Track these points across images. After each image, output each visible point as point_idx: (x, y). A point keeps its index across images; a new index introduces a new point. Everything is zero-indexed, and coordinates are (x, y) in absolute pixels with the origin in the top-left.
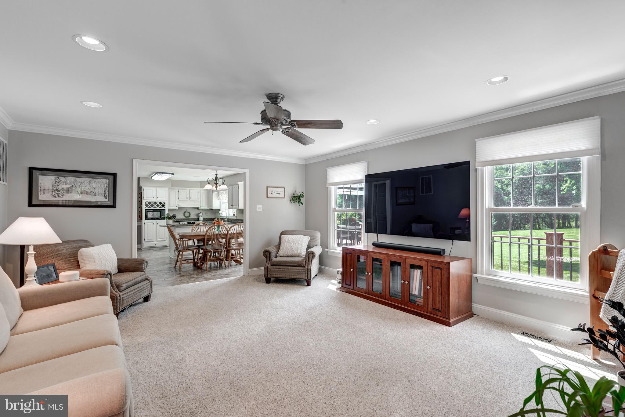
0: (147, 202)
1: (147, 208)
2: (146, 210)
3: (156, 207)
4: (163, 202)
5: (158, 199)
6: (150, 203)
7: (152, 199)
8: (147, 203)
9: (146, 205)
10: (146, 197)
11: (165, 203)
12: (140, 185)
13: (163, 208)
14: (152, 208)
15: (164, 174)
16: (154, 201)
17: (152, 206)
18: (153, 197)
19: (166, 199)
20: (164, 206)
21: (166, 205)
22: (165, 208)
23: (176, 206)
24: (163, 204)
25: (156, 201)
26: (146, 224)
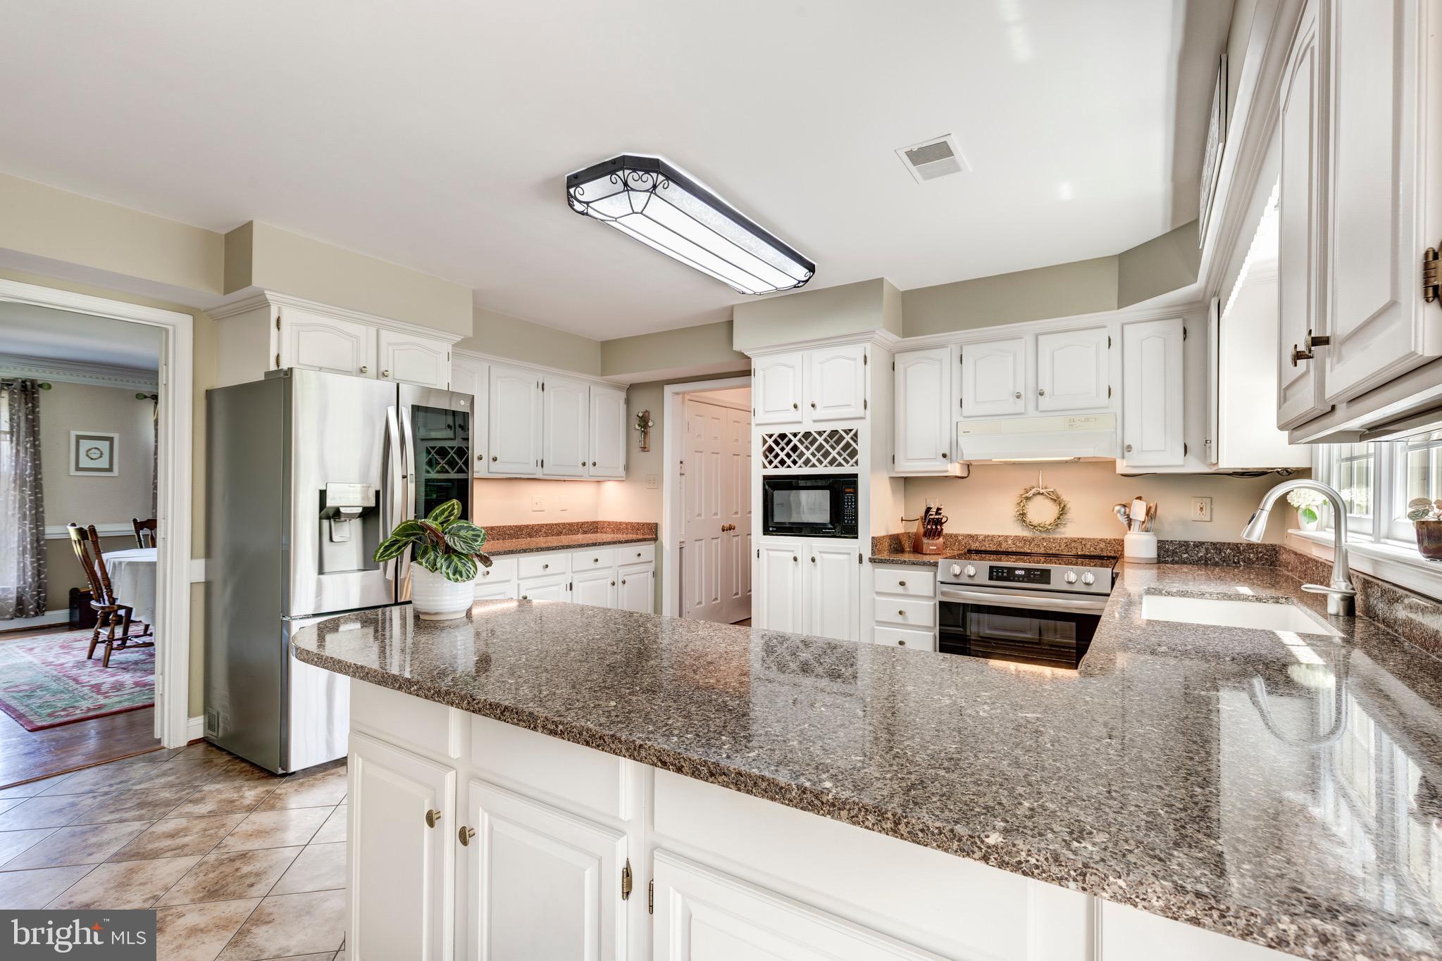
0: (771, 436)
1: (771, 471)
2: (766, 478)
4: (848, 431)
5: (820, 413)
7: (793, 415)
11: (855, 436)
13: (846, 469)
16: (802, 430)
18: (795, 406)
19: (860, 411)
20: (852, 459)
21: (863, 447)
22: (856, 467)
23: (944, 456)
24: (848, 445)
25: (813, 429)
26: (769, 556)
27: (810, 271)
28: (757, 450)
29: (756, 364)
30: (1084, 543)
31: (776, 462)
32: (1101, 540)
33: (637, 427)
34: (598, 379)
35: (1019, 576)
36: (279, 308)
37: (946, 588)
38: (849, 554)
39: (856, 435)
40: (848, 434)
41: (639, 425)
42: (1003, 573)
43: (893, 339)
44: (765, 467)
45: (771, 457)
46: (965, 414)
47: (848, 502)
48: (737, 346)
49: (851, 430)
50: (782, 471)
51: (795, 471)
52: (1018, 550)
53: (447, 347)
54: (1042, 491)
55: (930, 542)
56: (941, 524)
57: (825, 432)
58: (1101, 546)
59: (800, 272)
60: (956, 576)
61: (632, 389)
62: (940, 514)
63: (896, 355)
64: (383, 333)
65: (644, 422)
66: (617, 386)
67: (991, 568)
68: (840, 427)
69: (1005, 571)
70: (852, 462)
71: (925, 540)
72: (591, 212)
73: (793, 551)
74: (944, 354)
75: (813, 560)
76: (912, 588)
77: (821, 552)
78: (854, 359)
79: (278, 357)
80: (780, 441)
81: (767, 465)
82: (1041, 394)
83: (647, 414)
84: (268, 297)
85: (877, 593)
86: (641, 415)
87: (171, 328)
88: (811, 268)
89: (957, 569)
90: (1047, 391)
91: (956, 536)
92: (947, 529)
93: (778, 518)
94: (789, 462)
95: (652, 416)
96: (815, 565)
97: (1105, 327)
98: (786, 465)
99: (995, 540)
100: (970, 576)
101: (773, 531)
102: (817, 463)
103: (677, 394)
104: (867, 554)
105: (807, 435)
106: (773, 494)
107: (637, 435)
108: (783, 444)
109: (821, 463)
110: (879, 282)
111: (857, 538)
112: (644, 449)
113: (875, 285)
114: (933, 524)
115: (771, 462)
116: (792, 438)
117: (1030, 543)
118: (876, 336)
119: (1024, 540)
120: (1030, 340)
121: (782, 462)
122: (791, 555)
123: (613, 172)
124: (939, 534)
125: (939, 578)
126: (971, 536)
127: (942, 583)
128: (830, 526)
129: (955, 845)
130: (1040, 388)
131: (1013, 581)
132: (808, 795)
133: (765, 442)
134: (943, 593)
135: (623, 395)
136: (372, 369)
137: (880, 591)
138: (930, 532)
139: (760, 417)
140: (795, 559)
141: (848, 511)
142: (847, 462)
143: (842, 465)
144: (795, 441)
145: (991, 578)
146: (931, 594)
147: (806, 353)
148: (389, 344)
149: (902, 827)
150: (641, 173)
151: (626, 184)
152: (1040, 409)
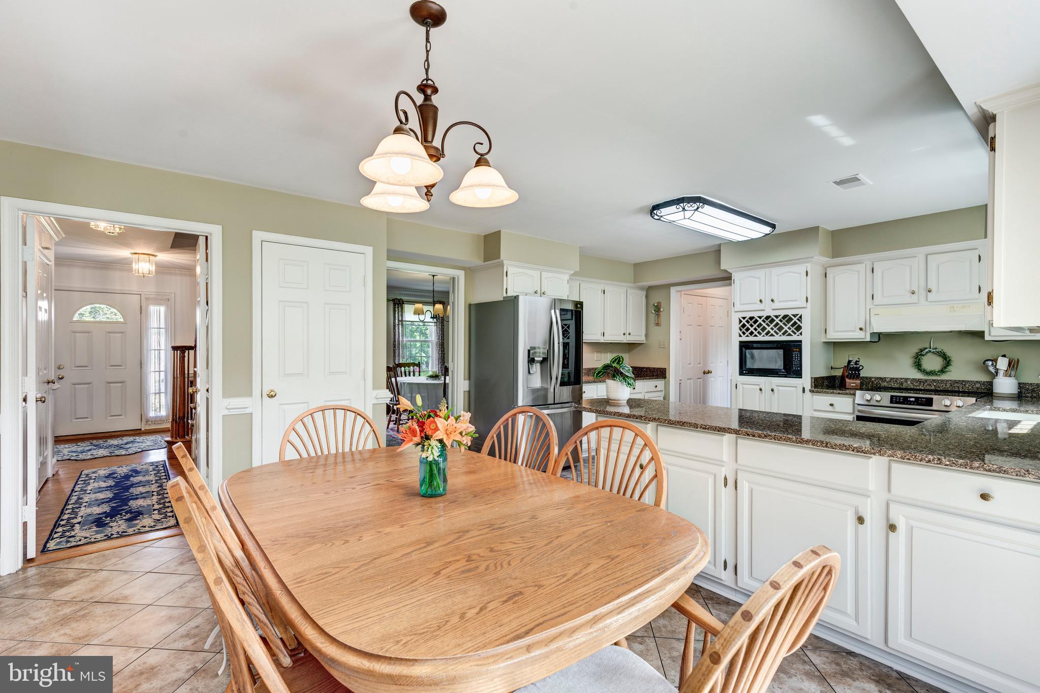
0: (744, 318)
1: (744, 338)
2: (741, 342)
4: (795, 316)
5: (776, 305)
7: (761, 307)
8: (744, 322)
10: (741, 305)
11: (800, 319)
13: (795, 338)
16: (765, 314)
18: (761, 301)
19: (804, 304)
20: (798, 331)
21: (806, 325)
22: (800, 336)
23: (861, 329)
24: (795, 323)
25: (772, 314)
26: (743, 387)
27: (773, 228)
28: (736, 326)
29: (735, 276)
30: (964, 383)
31: (747, 333)
32: (977, 382)
33: (653, 311)
34: (632, 285)
35: (912, 401)
36: (507, 268)
37: (861, 408)
38: (796, 387)
39: (801, 317)
40: (795, 317)
41: (654, 311)
42: (900, 399)
43: (825, 260)
44: (740, 336)
45: (744, 330)
46: (875, 304)
47: (795, 357)
48: (723, 267)
49: (797, 315)
50: (751, 338)
51: (760, 338)
52: (915, 387)
53: (566, 277)
54: (932, 351)
55: (851, 381)
56: (859, 370)
57: (780, 316)
58: (977, 386)
59: (767, 230)
60: (867, 400)
61: (649, 290)
62: (858, 364)
63: (828, 269)
64: (543, 273)
65: (658, 309)
66: (641, 288)
67: (892, 397)
68: (790, 313)
69: (902, 398)
70: (798, 333)
71: (848, 380)
72: (662, 219)
73: (759, 385)
74: (861, 267)
75: (772, 390)
76: (838, 408)
77: (777, 386)
78: (800, 273)
79: (507, 289)
80: (750, 321)
81: (742, 334)
82: (930, 291)
83: (659, 304)
84: (504, 263)
85: (815, 410)
86: (656, 304)
87: (456, 277)
88: (773, 226)
89: (868, 397)
90: (934, 289)
91: (870, 378)
92: (863, 374)
93: (749, 365)
94: (756, 333)
95: (663, 305)
96: (774, 393)
97: (977, 249)
98: (753, 335)
99: (898, 381)
100: (877, 401)
101: (746, 373)
102: (774, 334)
103: (678, 291)
104: (808, 387)
105: (768, 317)
106: (746, 352)
107: (652, 316)
108: (751, 322)
109: (777, 334)
110: (817, 228)
111: (801, 378)
112: (658, 324)
113: (815, 230)
114: (853, 370)
115: (744, 333)
116: (758, 319)
117: (924, 383)
118: (814, 260)
119: (919, 381)
120: (922, 259)
121: (752, 333)
122: (758, 388)
123: (678, 204)
124: (857, 376)
125: (857, 402)
126: (881, 378)
127: (858, 405)
128: (783, 371)
129: (844, 448)
130: (929, 288)
131: (907, 404)
132: (799, 439)
133: (740, 321)
134: (859, 411)
135: (644, 293)
136: (539, 292)
137: (816, 409)
138: (851, 376)
139: (738, 307)
140: (761, 390)
141: (795, 362)
142: (795, 333)
143: (792, 335)
144: (760, 321)
145: (891, 402)
146: (851, 411)
147: (767, 270)
148: (545, 278)
149: (828, 445)
150: (691, 204)
151: (684, 209)
152: (929, 300)
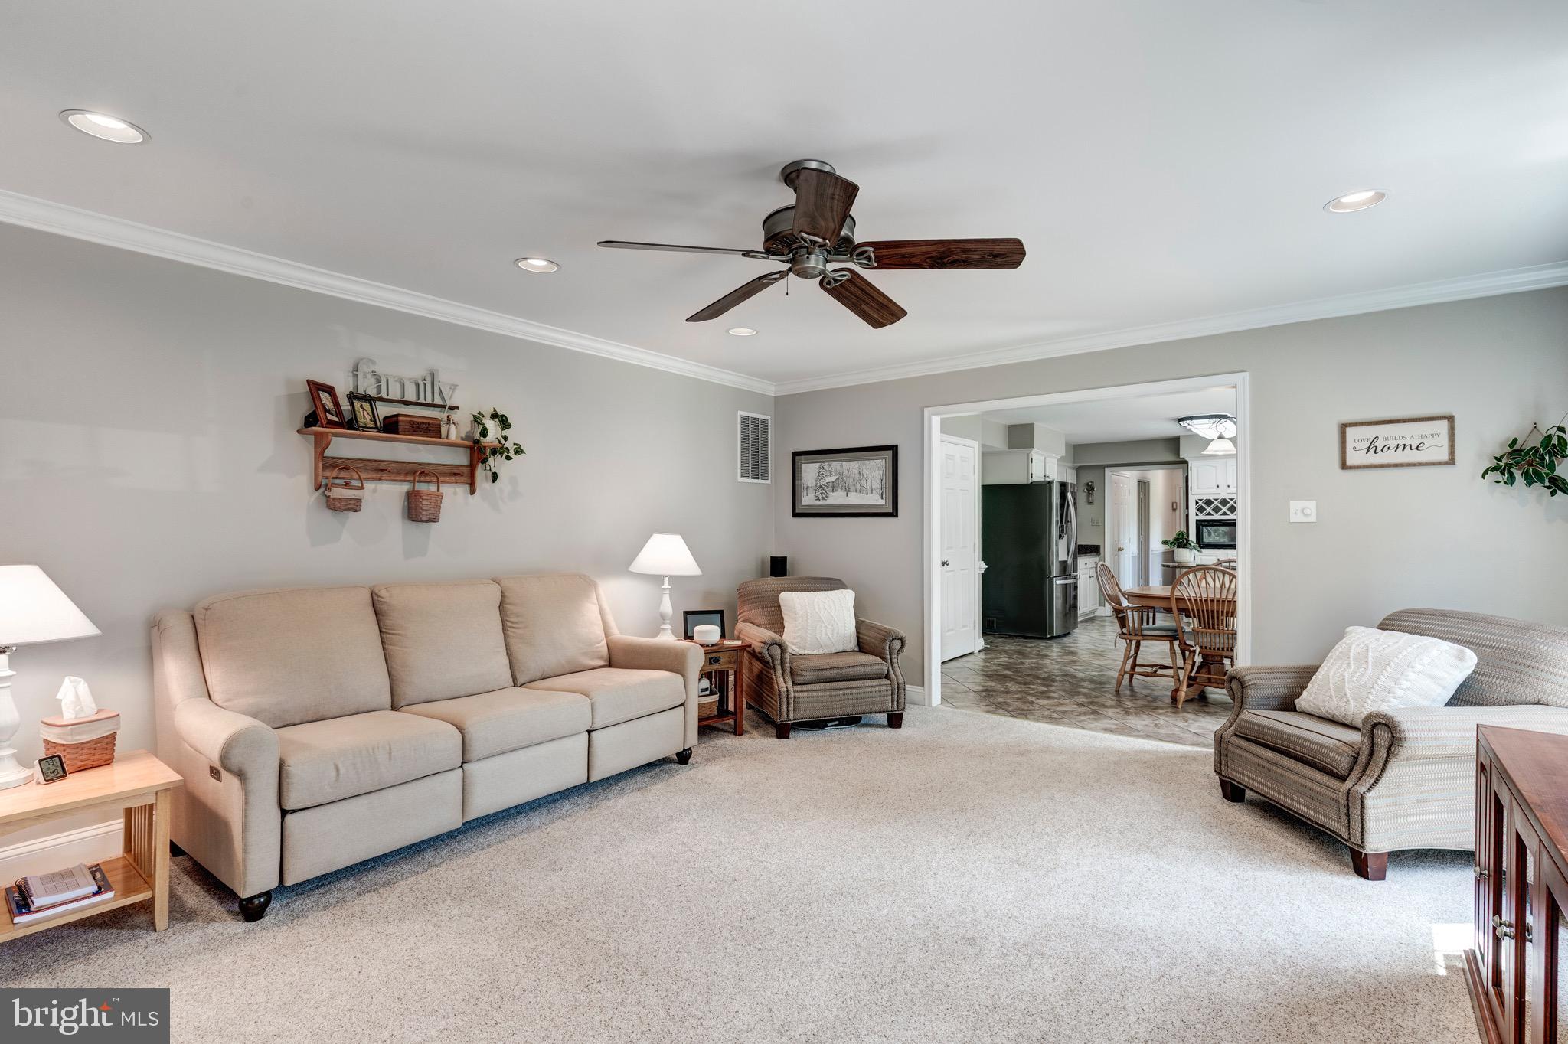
0: (1201, 500)
1: (1202, 517)
2: (1197, 520)
3: (1212, 512)
4: (1230, 499)
5: (1220, 490)
6: (1209, 502)
7: (1216, 491)
8: (1200, 503)
9: (1201, 510)
10: (1198, 488)
11: (1234, 502)
12: (1181, 457)
13: (1232, 517)
14: (1217, 517)
15: (1195, 421)
16: (1220, 497)
17: (1217, 510)
18: (1217, 486)
20: (1234, 512)
21: (1239, 507)
22: (1235, 516)
24: (1232, 505)
28: (1193, 507)
29: (1192, 464)
31: (1203, 513)
33: (1085, 490)
36: (1032, 455)
41: (1087, 488)
49: (1233, 499)
50: (1205, 517)
65: (1090, 487)
68: (1228, 497)
79: (1032, 474)
80: (1206, 502)
81: (1199, 514)
83: (1092, 483)
86: (1087, 483)
95: (1096, 484)
103: (1114, 472)
106: (1201, 529)
107: (1084, 495)
112: (1090, 503)
116: (1214, 501)
121: (1207, 513)
133: (1198, 503)
139: (1196, 490)
143: (1228, 515)
144: (1216, 503)
